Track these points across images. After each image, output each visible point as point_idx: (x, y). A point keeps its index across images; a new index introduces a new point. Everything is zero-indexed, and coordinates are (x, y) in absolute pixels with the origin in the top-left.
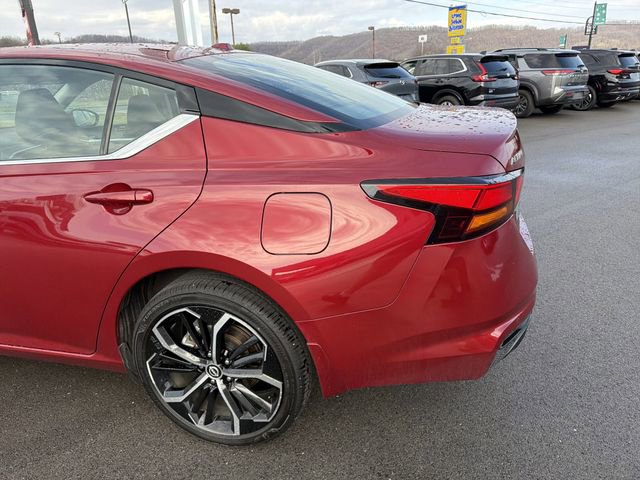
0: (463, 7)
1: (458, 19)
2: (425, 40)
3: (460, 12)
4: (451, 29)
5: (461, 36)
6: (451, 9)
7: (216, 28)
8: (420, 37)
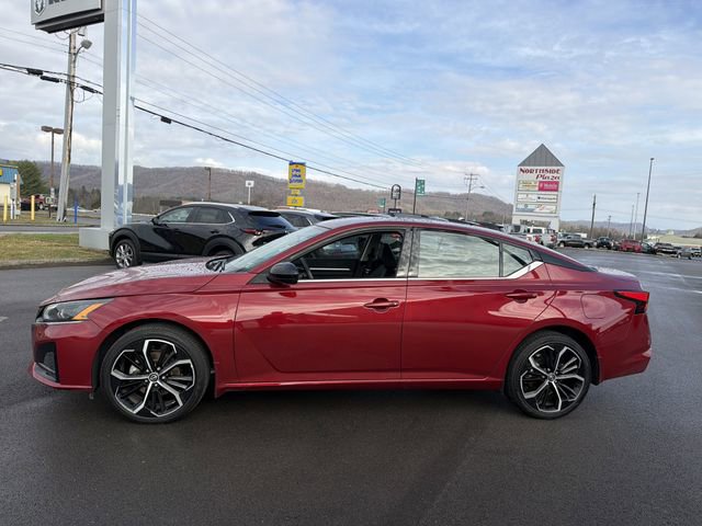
0: (303, 164)
1: (298, 173)
2: (252, 185)
3: (300, 167)
4: (291, 182)
5: (301, 189)
6: (292, 163)
7: (70, 151)
8: (247, 182)
